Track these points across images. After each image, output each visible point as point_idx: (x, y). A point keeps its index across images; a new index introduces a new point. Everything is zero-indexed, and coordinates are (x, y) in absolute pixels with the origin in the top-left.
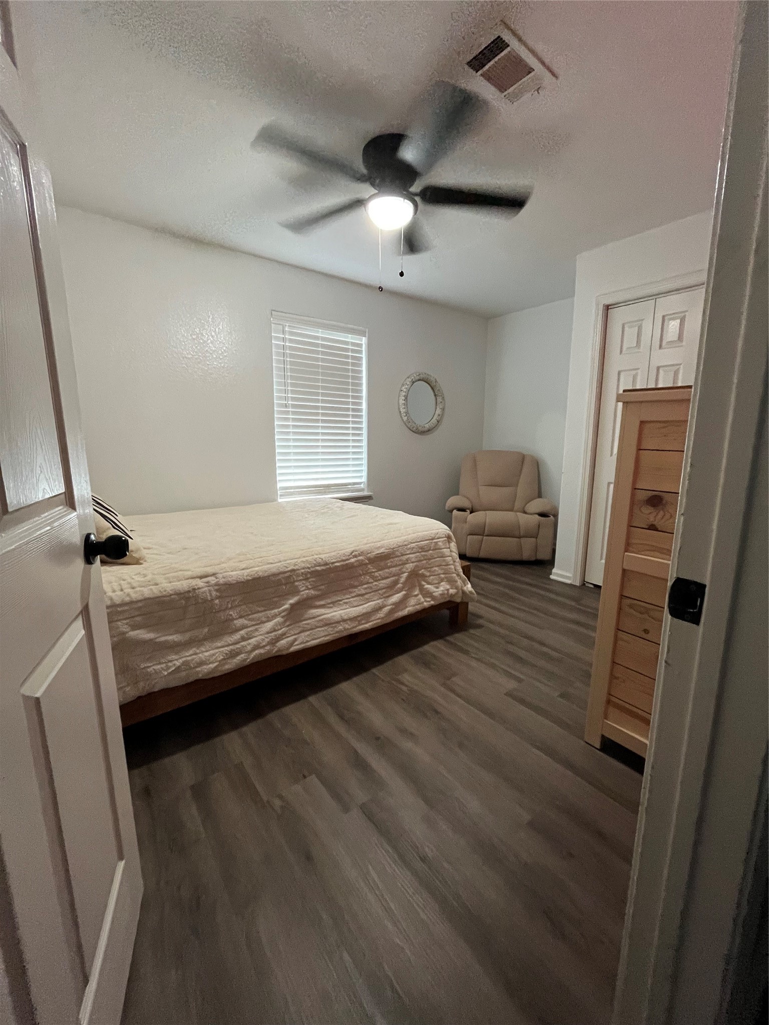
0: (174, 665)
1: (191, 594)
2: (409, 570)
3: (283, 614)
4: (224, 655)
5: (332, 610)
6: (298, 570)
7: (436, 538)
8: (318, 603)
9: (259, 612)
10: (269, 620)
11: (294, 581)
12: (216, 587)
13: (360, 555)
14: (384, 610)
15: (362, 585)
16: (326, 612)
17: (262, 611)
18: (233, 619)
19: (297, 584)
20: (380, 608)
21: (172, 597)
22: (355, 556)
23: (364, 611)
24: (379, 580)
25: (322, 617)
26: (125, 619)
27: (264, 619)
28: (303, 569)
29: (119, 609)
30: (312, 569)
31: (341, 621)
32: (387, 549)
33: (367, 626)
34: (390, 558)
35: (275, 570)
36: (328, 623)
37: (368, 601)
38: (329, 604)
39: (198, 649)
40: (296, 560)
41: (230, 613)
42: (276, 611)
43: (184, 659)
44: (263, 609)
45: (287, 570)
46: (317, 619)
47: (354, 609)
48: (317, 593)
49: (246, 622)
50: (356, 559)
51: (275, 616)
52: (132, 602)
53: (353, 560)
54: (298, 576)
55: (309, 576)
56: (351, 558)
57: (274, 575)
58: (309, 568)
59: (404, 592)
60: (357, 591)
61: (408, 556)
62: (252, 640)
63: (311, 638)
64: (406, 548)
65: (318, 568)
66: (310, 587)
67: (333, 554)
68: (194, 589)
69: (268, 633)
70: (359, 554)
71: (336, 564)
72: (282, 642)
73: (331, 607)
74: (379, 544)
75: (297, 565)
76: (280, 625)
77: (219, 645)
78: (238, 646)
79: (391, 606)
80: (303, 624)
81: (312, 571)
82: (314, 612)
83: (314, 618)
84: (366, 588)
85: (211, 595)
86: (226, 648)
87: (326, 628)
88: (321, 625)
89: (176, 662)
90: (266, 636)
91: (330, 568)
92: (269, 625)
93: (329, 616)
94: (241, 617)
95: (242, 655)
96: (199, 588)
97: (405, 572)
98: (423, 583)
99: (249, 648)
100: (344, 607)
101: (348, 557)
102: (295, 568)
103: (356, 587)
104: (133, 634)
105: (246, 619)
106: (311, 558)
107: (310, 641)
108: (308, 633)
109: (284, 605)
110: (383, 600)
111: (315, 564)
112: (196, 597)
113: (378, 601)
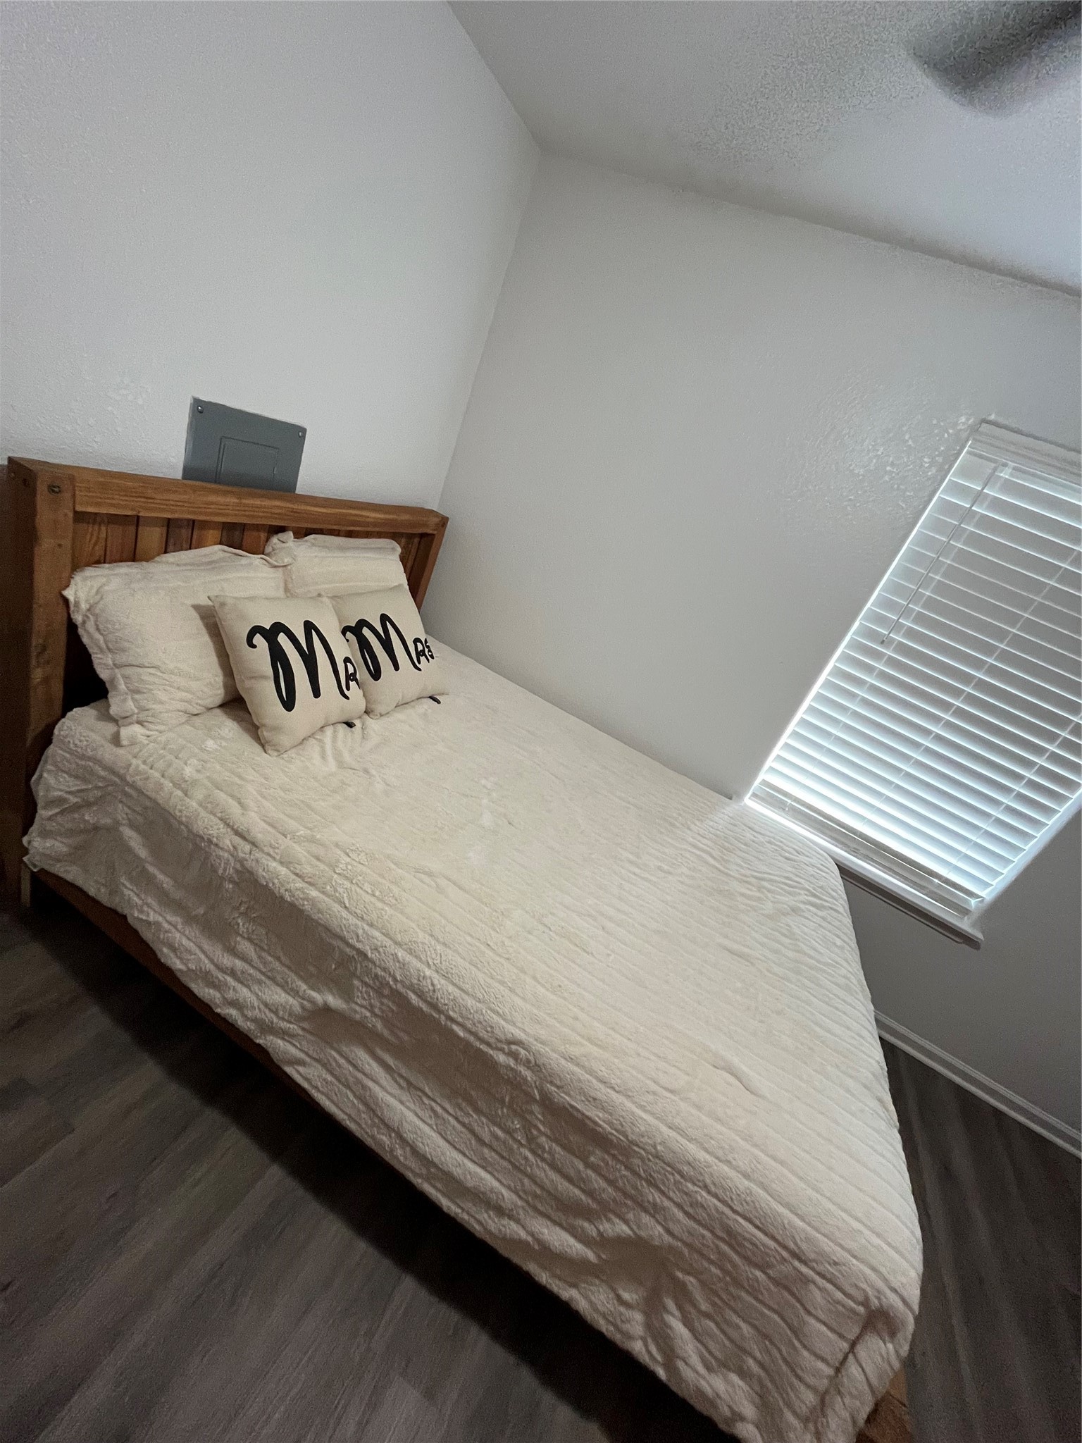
0: (148, 915)
1: (203, 845)
2: (643, 1234)
3: (305, 1003)
4: (198, 967)
5: (397, 1091)
6: (374, 963)
7: (820, 1268)
8: (379, 1052)
9: (278, 959)
10: (285, 986)
11: (353, 975)
12: (238, 866)
13: (527, 1064)
14: (506, 1221)
15: (495, 1124)
16: (384, 1083)
17: (284, 965)
18: (238, 934)
19: (356, 982)
20: (500, 1211)
21: (182, 827)
22: (515, 1056)
23: (457, 1172)
24: (543, 1160)
25: (370, 1084)
26: (129, 807)
27: (279, 978)
28: (384, 970)
29: (126, 788)
30: (399, 987)
31: (394, 1130)
32: (610, 1123)
33: (445, 1203)
34: (608, 1153)
35: (334, 924)
36: (372, 1107)
37: (481, 1162)
38: (401, 1076)
39: (182, 924)
40: (388, 942)
41: (239, 921)
42: (304, 987)
43: (160, 919)
44: (287, 962)
45: (353, 941)
46: (360, 1075)
47: (441, 1142)
48: (386, 1033)
49: (255, 957)
50: (512, 1063)
51: (294, 992)
52: (140, 792)
53: (501, 1058)
54: (368, 972)
55: (386, 992)
56: (502, 1050)
57: (327, 929)
58: (395, 980)
59: (591, 1256)
60: (474, 1119)
61: (667, 1203)
62: (245, 990)
63: (325, 1090)
64: (676, 1182)
65: (413, 998)
66: (377, 1011)
67: (470, 1002)
68: (210, 841)
69: (266, 1005)
70: (529, 1061)
71: (455, 1028)
72: (280, 1042)
73: (401, 1087)
74: (602, 1092)
75: (379, 952)
76: (290, 1015)
77: (206, 947)
78: (220, 976)
79: (530, 1239)
80: (330, 1054)
81: (397, 991)
82: (362, 1056)
83: (355, 1066)
84: (497, 1138)
85: (225, 870)
86: (207, 961)
87: (361, 1107)
88: (358, 1093)
89: (152, 913)
90: (262, 1007)
91: (438, 1022)
92: (279, 996)
93: (381, 1094)
94: (250, 939)
95: (218, 995)
96: (216, 845)
97: (626, 1222)
98: (670, 1304)
99: (230, 995)
100: (426, 1115)
101: (492, 1041)
102: (369, 955)
103: (478, 1111)
104: (128, 832)
105: (256, 951)
106: (419, 965)
107: (322, 1093)
108: (329, 1078)
109: (318, 990)
110: (520, 1203)
111: (412, 985)
112: (207, 856)
113: (505, 1192)
